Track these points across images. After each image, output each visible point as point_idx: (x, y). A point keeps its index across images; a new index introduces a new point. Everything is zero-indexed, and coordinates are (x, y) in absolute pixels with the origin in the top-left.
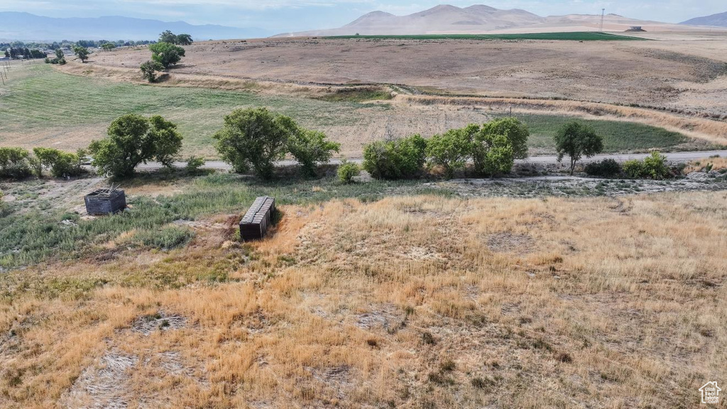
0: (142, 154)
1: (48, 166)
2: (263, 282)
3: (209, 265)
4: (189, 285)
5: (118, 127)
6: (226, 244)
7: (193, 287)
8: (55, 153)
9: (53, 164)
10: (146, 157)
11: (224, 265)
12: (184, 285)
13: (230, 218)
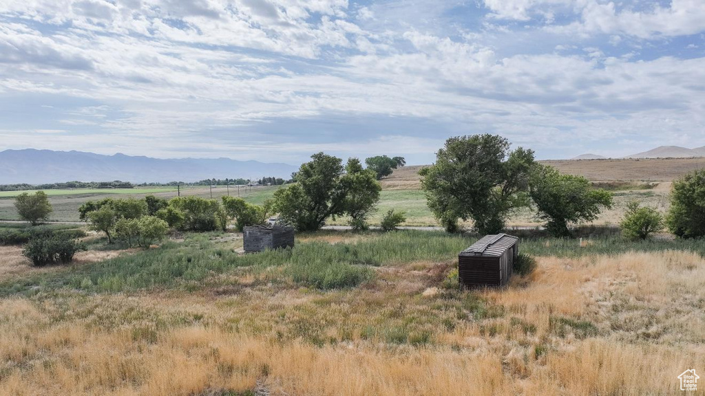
0: (332, 208)
1: (233, 219)
2: (526, 358)
3: (394, 315)
4: (344, 343)
5: (308, 168)
6: (430, 291)
7: (351, 347)
8: (242, 203)
9: (238, 217)
10: (335, 213)
11: (424, 318)
12: (333, 341)
13: (438, 267)
